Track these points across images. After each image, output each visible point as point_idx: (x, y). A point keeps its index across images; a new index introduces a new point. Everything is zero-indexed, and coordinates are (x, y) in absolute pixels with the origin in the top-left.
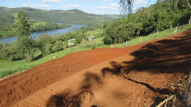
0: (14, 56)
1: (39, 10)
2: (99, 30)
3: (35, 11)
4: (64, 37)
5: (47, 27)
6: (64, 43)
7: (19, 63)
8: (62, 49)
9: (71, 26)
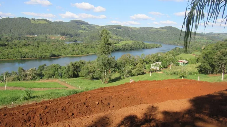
0: (93, 75)
1: (127, 27)
2: (197, 53)
3: (123, 29)
4: (149, 59)
5: (133, 46)
7: (96, 83)
8: (143, 73)
9: (161, 46)
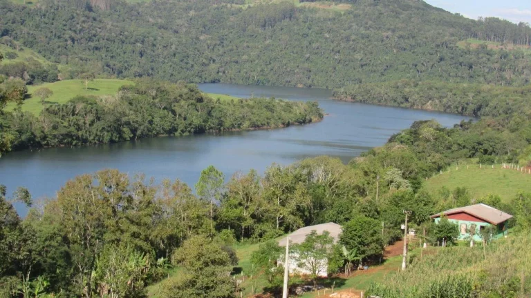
4: (253, 208)
5: (132, 117)
6: (246, 252)
9: (321, 116)
